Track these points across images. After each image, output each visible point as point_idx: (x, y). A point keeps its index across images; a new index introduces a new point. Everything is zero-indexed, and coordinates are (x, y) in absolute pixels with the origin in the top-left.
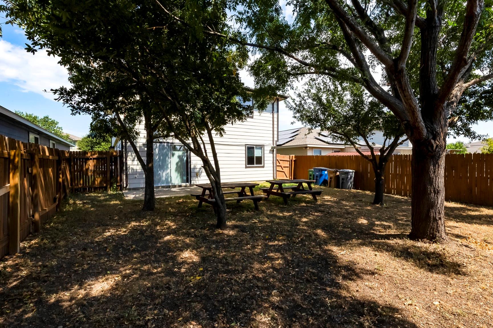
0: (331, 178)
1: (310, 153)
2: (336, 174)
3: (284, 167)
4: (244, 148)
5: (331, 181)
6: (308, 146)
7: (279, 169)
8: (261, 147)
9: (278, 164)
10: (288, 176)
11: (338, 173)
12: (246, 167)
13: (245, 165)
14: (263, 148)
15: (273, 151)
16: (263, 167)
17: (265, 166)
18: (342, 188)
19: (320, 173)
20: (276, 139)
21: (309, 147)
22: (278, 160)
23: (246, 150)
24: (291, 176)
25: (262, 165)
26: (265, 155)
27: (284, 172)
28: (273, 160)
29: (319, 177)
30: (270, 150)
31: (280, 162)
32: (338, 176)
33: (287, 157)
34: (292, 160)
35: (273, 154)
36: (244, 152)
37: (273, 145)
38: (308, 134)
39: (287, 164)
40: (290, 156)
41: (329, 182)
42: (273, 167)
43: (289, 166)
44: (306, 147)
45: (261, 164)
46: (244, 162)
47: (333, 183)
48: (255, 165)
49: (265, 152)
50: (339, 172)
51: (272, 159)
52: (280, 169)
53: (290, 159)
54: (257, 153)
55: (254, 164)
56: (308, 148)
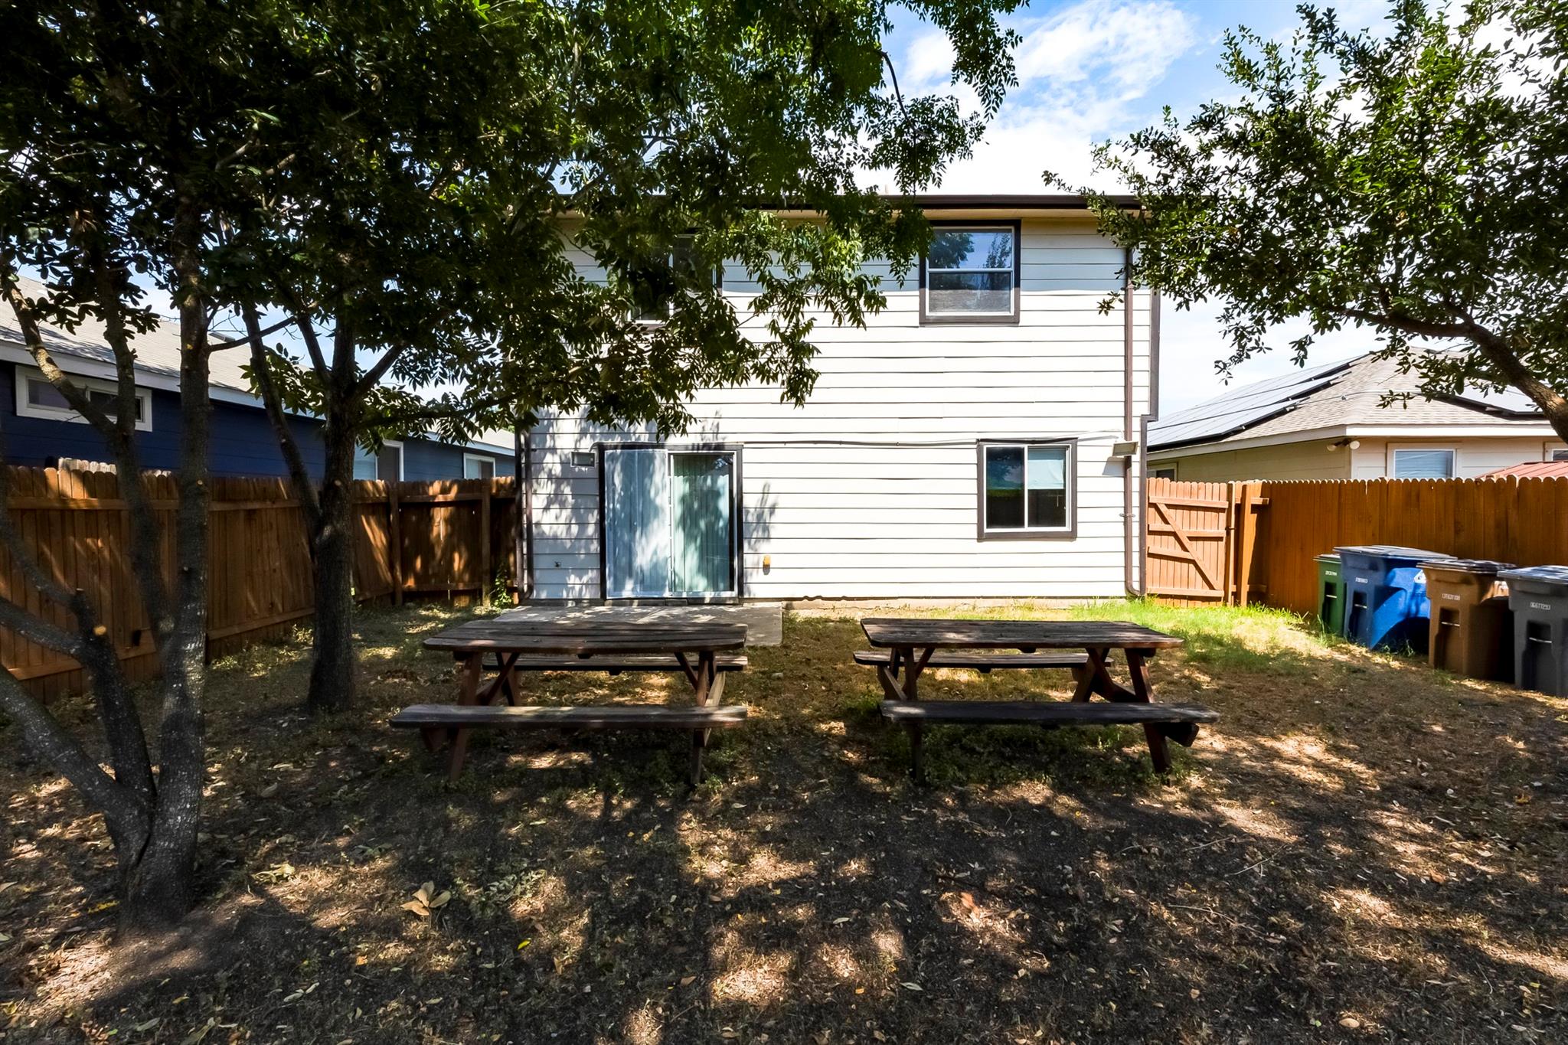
0: (1447, 614)
1: (1365, 470)
2: (1484, 589)
3: (1191, 539)
4: (971, 456)
5: (1445, 633)
6: (1350, 432)
7: (1167, 546)
8: (1057, 448)
9: (1157, 524)
10: (1219, 583)
11: (1500, 589)
12: (981, 537)
13: (975, 527)
14: (1068, 453)
15: (1127, 463)
16: (1072, 536)
17: (1079, 534)
18: (1529, 686)
19: (1378, 578)
20: (1140, 408)
21: (1363, 440)
22: (1154, 506)
23: (979, 465)
24: (1237, 580)
25: (1067, 528)
26: (1081, 485)
27: (1193, 562)
28: (1127, 507)
29: (1370, 599)
30: (1109, 461)
31: (1169, 513)
32: (1502, 602)
33: (1212, 493)
34: (1240, 508)
35: (1126, 476)
36: (973, 471)
37: (1127, 432)
38: (1238, 359)
39: (1216, 525)
40: (1230, 488)
41: (1434, 630)
42: (1127, 538)
43: (1222, 533)
44: (1347, 440)
45: (1061, 522)
46: (973, 516)
47: (1460, 647)
48: (1027, 529)
49: (1081, 469)
50: (1511, 581)
51: (1120, 500)
52: (1170, 547)
53: (1229, 499)
54: (1039, 475)
55: (1021, 524)
56: (1355, 445)
